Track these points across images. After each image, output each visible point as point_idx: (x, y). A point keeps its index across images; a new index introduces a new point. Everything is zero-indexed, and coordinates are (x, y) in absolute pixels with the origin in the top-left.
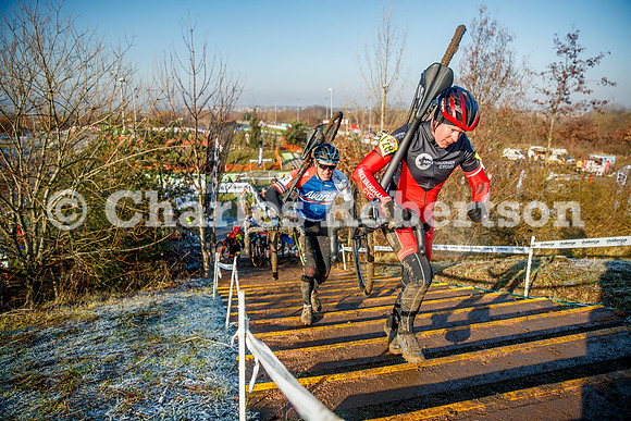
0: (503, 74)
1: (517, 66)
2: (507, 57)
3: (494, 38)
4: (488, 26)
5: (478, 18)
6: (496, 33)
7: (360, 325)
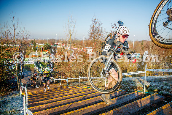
0: (100, 32)
2: (101, 28)
3: (97, 24)
4: (96, 21)
7: (62, 101)
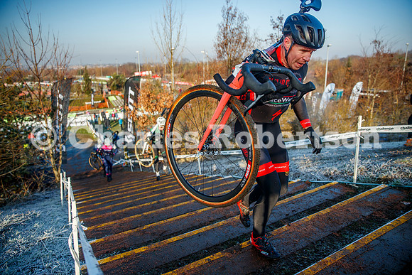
0: (243, 41)
1: (251, 35)
2: (245, 31)
3: (236, 19)
4: (232, 11)
5: (226, 6)
6: (237, 16)
